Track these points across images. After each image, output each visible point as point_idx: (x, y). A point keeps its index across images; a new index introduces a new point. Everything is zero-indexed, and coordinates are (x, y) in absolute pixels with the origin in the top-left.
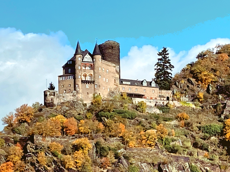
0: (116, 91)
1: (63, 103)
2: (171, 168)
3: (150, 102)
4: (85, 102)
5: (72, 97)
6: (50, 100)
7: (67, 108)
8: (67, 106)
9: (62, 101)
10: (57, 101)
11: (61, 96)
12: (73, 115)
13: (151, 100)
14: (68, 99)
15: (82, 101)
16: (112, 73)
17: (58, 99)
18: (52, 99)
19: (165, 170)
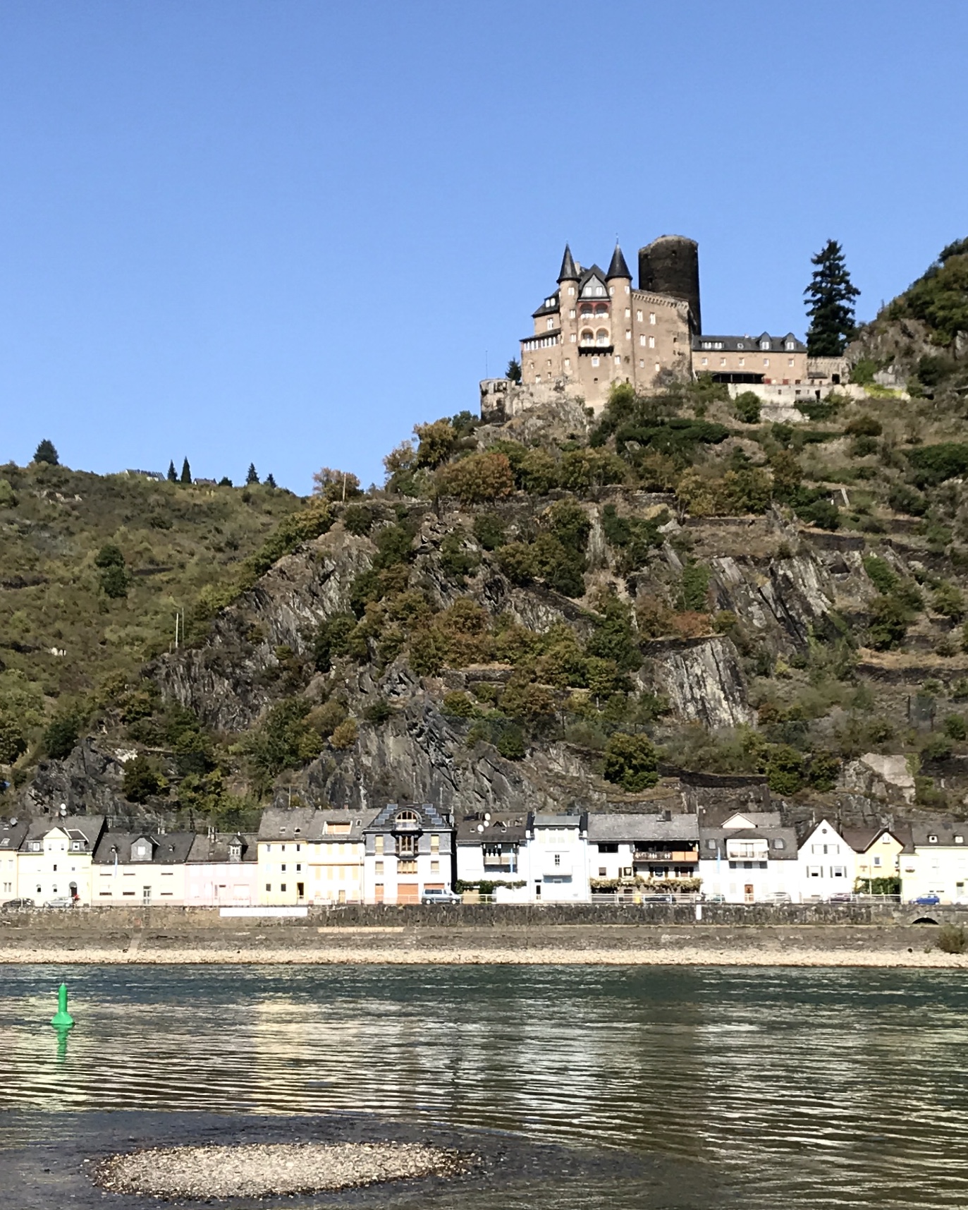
0: (678, 369)
1: (530, 410)
2: (802, 568)
3: (780, 392)
4: (588, 405)
5: (554, 394)
6: (495, 404)
7: (540, 423)
8: (539, 417)
9: (528, 405)
10: (514, 406)
11: (523, 392)
12: (555, 439)
13: (784, 388)
14: (545, 400)
15: (580, 401)
16: (667, 321)
17: (516, 401)
18: (499, 402)
19: (781, 572)
